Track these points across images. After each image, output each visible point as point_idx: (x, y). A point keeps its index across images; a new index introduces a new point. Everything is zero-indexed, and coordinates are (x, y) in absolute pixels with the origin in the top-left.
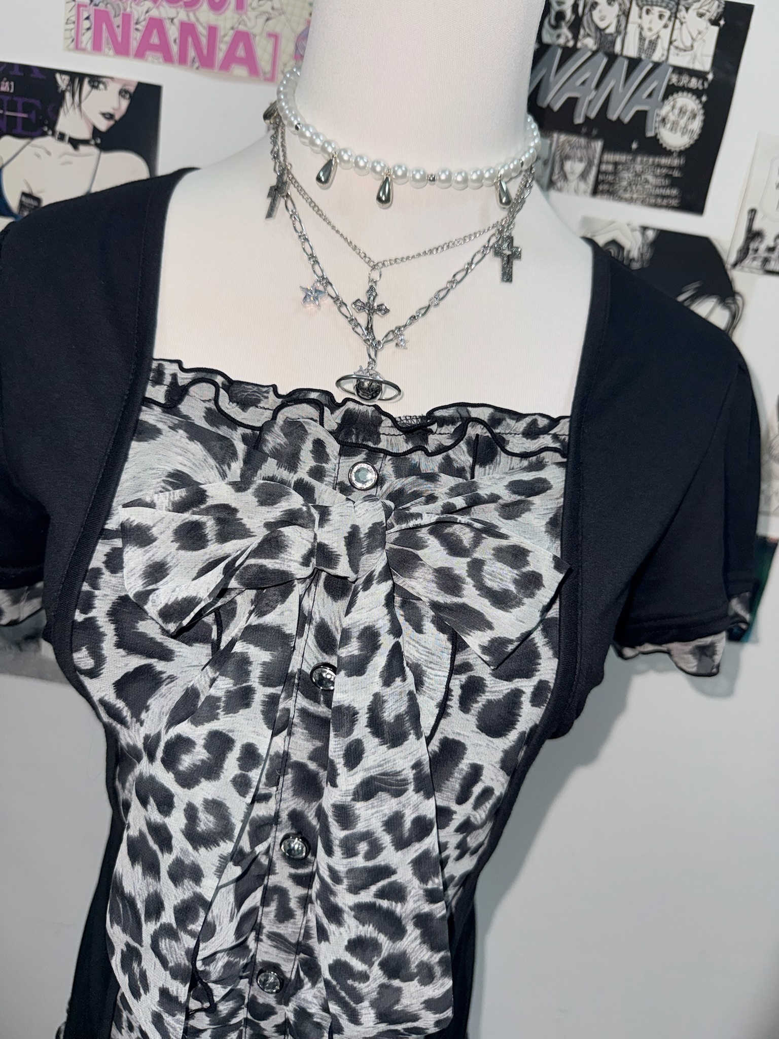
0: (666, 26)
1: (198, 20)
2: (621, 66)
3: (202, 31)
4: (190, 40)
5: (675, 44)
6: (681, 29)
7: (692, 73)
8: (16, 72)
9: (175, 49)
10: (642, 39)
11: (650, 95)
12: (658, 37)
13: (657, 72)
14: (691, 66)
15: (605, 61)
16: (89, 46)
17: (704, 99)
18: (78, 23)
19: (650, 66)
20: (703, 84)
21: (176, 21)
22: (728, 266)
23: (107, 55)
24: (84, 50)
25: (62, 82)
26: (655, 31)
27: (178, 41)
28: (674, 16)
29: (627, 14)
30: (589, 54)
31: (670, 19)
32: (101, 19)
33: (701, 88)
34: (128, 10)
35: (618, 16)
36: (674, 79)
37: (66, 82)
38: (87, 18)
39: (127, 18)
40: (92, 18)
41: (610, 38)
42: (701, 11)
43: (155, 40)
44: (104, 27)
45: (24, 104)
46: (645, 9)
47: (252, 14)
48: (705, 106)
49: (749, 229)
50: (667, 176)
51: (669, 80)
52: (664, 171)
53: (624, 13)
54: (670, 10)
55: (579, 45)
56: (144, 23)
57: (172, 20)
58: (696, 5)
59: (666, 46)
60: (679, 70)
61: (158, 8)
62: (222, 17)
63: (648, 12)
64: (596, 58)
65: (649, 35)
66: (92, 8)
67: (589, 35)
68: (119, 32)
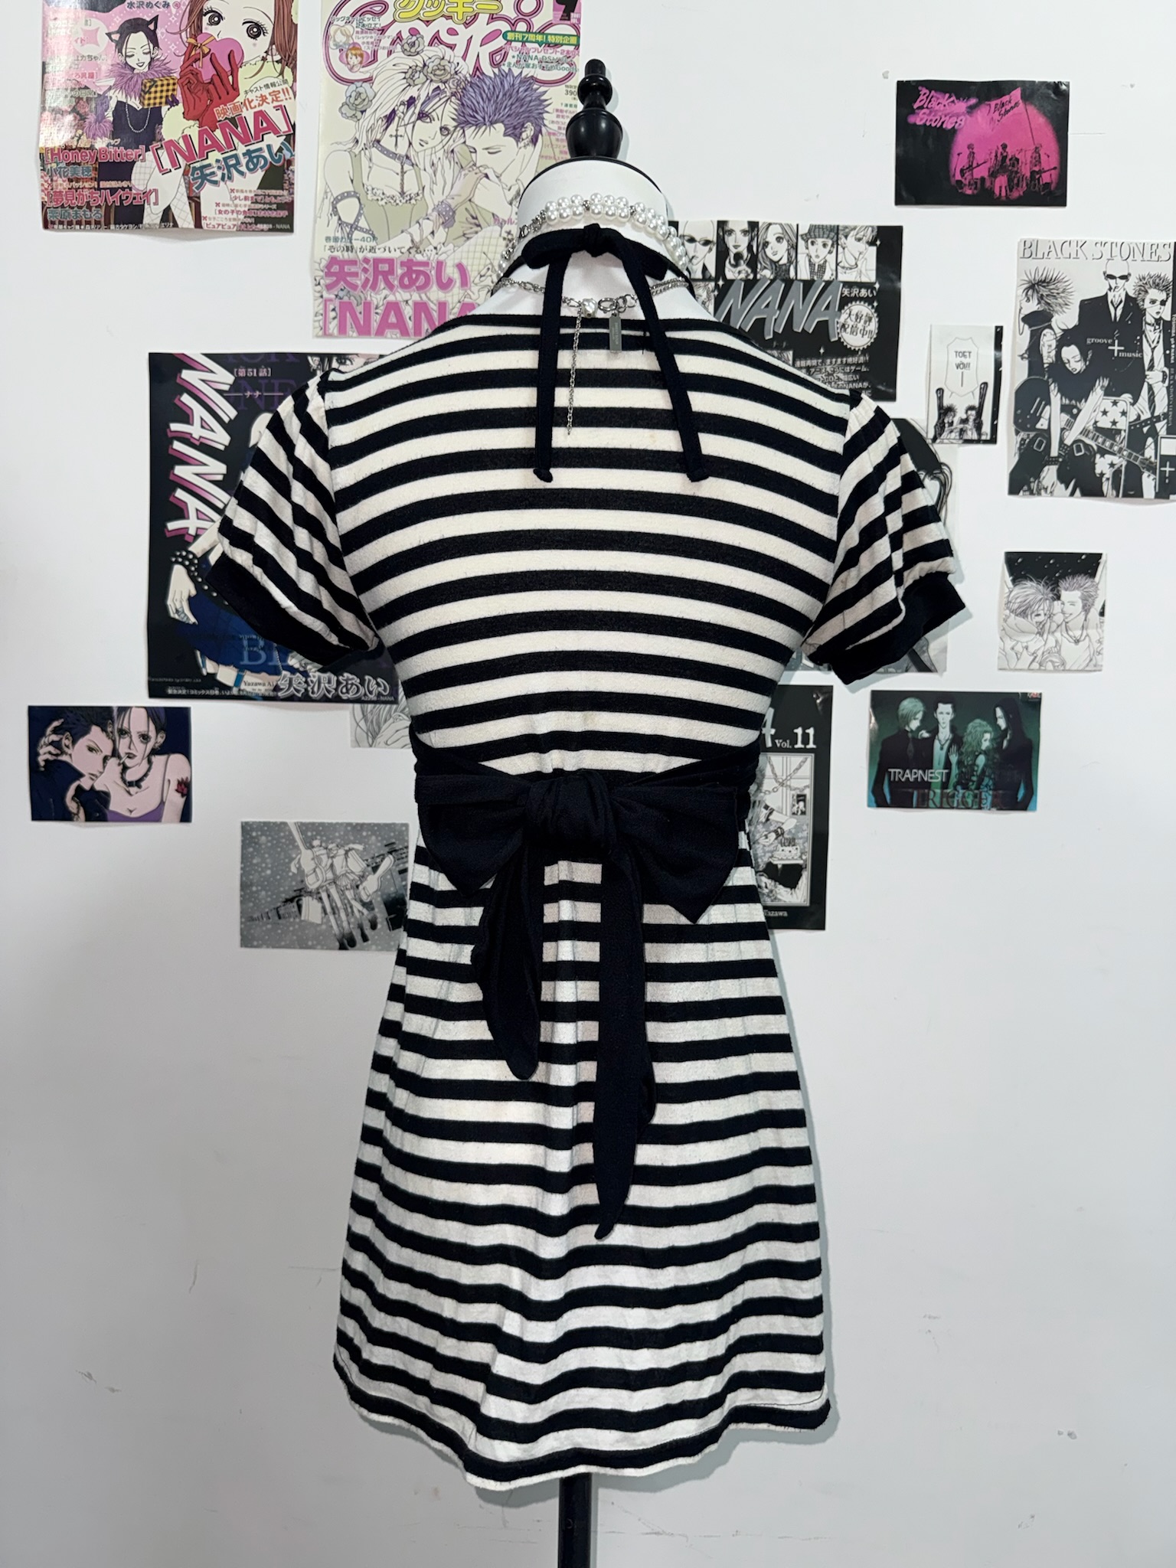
0: (830, 252)
1: (429, 299)
2: (798, 289)
3: (433, 307)
4: (423, 315)
5: (841, 264)
6: (844, 252)
7: (861, 285)
8: (273, 359)
9: (410, 324)
10: (811, 264)
11: (827, 308)
12: (826, 261)
13: (829, 288)
14: (859, 280)
15: (783, 285)
16: (336, 332)
17: (875, 304)
18: (325, 315)
19: (823, 284)
20: (872, 292)
21: (410, 302)
22: (929, 441)
23: (352, 337)
24: (331, 336)
25: (314, 362)
26: (822, 257)
27: (412, 318)
28: (836, 243)
29: (796, 248)
30: (769, 282)
31: (832, 246)
32: (345, 308)
33: (871, 296)
34: (369, 298)
35: (788, 250)
36: (846, 292)
37: (317, 362)
38: (334, 310)
39: (367, 305)
40: (337, 309)
41: (784, 267)
42: (858, 236)
43: (393, 319)
44: (348, 315)
45: (280, 384)
46: (810, 241)
47: (475, 289)
48: (877, 310)
49: (940, 407)
50: (856, 372)
51: (842, 294)
52: (853, 368)
53: (792, 247)
54: (832, 239)
55: (758, 276)
56: (382, 308)
57: (407, 302)
58: (852, 233)
59: (834, 268)
60: (849, 285)
61: (394, 294)
62: (450, 294)
63: (813, 243)
64: (774, 284)
65: (817, 261)
66: (337, 302)
67: (765, 268)
68: (361, 317)
